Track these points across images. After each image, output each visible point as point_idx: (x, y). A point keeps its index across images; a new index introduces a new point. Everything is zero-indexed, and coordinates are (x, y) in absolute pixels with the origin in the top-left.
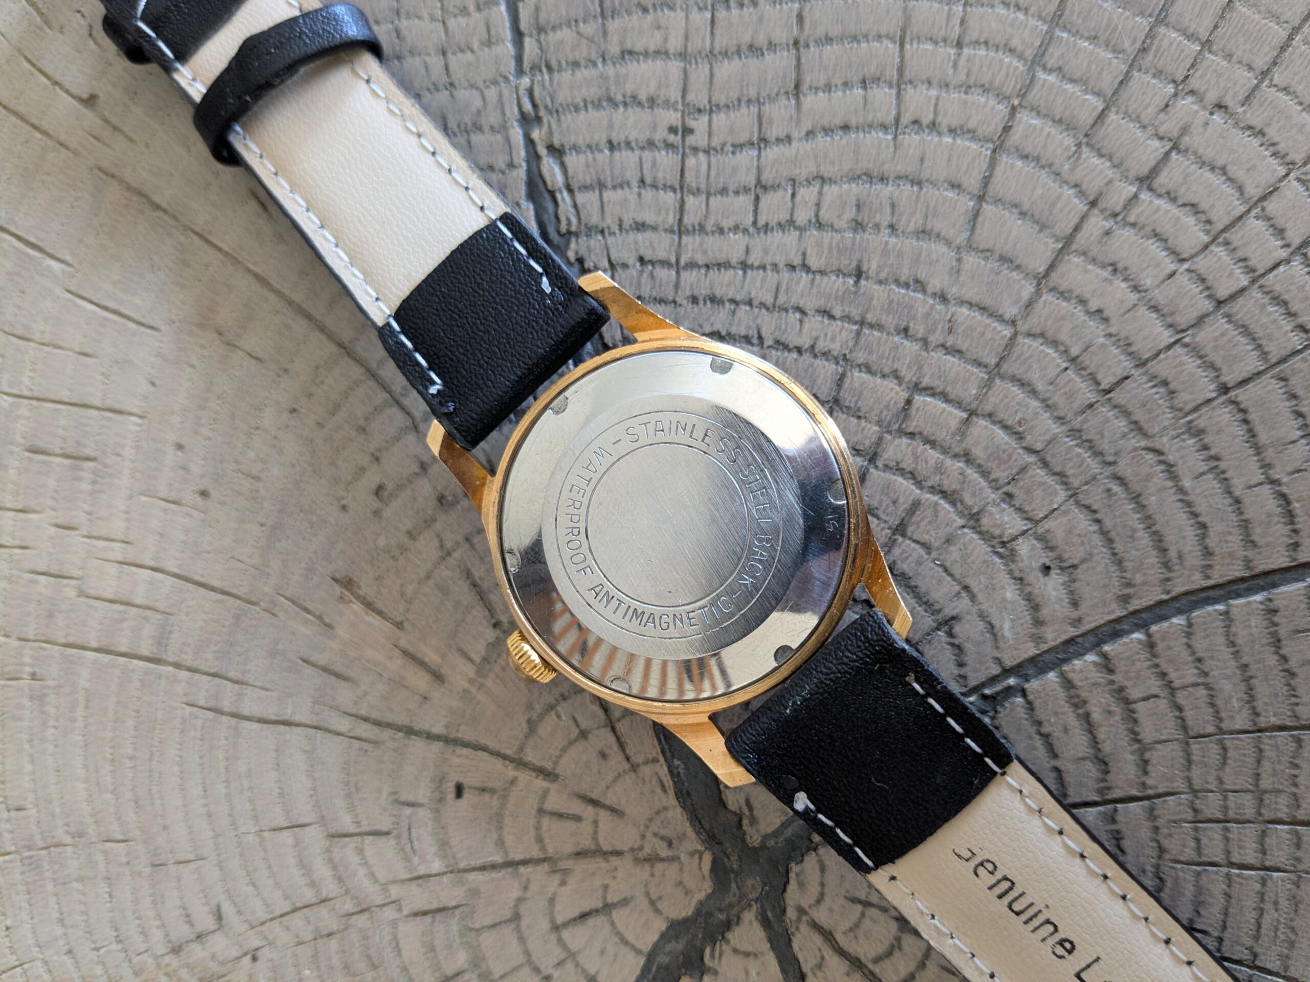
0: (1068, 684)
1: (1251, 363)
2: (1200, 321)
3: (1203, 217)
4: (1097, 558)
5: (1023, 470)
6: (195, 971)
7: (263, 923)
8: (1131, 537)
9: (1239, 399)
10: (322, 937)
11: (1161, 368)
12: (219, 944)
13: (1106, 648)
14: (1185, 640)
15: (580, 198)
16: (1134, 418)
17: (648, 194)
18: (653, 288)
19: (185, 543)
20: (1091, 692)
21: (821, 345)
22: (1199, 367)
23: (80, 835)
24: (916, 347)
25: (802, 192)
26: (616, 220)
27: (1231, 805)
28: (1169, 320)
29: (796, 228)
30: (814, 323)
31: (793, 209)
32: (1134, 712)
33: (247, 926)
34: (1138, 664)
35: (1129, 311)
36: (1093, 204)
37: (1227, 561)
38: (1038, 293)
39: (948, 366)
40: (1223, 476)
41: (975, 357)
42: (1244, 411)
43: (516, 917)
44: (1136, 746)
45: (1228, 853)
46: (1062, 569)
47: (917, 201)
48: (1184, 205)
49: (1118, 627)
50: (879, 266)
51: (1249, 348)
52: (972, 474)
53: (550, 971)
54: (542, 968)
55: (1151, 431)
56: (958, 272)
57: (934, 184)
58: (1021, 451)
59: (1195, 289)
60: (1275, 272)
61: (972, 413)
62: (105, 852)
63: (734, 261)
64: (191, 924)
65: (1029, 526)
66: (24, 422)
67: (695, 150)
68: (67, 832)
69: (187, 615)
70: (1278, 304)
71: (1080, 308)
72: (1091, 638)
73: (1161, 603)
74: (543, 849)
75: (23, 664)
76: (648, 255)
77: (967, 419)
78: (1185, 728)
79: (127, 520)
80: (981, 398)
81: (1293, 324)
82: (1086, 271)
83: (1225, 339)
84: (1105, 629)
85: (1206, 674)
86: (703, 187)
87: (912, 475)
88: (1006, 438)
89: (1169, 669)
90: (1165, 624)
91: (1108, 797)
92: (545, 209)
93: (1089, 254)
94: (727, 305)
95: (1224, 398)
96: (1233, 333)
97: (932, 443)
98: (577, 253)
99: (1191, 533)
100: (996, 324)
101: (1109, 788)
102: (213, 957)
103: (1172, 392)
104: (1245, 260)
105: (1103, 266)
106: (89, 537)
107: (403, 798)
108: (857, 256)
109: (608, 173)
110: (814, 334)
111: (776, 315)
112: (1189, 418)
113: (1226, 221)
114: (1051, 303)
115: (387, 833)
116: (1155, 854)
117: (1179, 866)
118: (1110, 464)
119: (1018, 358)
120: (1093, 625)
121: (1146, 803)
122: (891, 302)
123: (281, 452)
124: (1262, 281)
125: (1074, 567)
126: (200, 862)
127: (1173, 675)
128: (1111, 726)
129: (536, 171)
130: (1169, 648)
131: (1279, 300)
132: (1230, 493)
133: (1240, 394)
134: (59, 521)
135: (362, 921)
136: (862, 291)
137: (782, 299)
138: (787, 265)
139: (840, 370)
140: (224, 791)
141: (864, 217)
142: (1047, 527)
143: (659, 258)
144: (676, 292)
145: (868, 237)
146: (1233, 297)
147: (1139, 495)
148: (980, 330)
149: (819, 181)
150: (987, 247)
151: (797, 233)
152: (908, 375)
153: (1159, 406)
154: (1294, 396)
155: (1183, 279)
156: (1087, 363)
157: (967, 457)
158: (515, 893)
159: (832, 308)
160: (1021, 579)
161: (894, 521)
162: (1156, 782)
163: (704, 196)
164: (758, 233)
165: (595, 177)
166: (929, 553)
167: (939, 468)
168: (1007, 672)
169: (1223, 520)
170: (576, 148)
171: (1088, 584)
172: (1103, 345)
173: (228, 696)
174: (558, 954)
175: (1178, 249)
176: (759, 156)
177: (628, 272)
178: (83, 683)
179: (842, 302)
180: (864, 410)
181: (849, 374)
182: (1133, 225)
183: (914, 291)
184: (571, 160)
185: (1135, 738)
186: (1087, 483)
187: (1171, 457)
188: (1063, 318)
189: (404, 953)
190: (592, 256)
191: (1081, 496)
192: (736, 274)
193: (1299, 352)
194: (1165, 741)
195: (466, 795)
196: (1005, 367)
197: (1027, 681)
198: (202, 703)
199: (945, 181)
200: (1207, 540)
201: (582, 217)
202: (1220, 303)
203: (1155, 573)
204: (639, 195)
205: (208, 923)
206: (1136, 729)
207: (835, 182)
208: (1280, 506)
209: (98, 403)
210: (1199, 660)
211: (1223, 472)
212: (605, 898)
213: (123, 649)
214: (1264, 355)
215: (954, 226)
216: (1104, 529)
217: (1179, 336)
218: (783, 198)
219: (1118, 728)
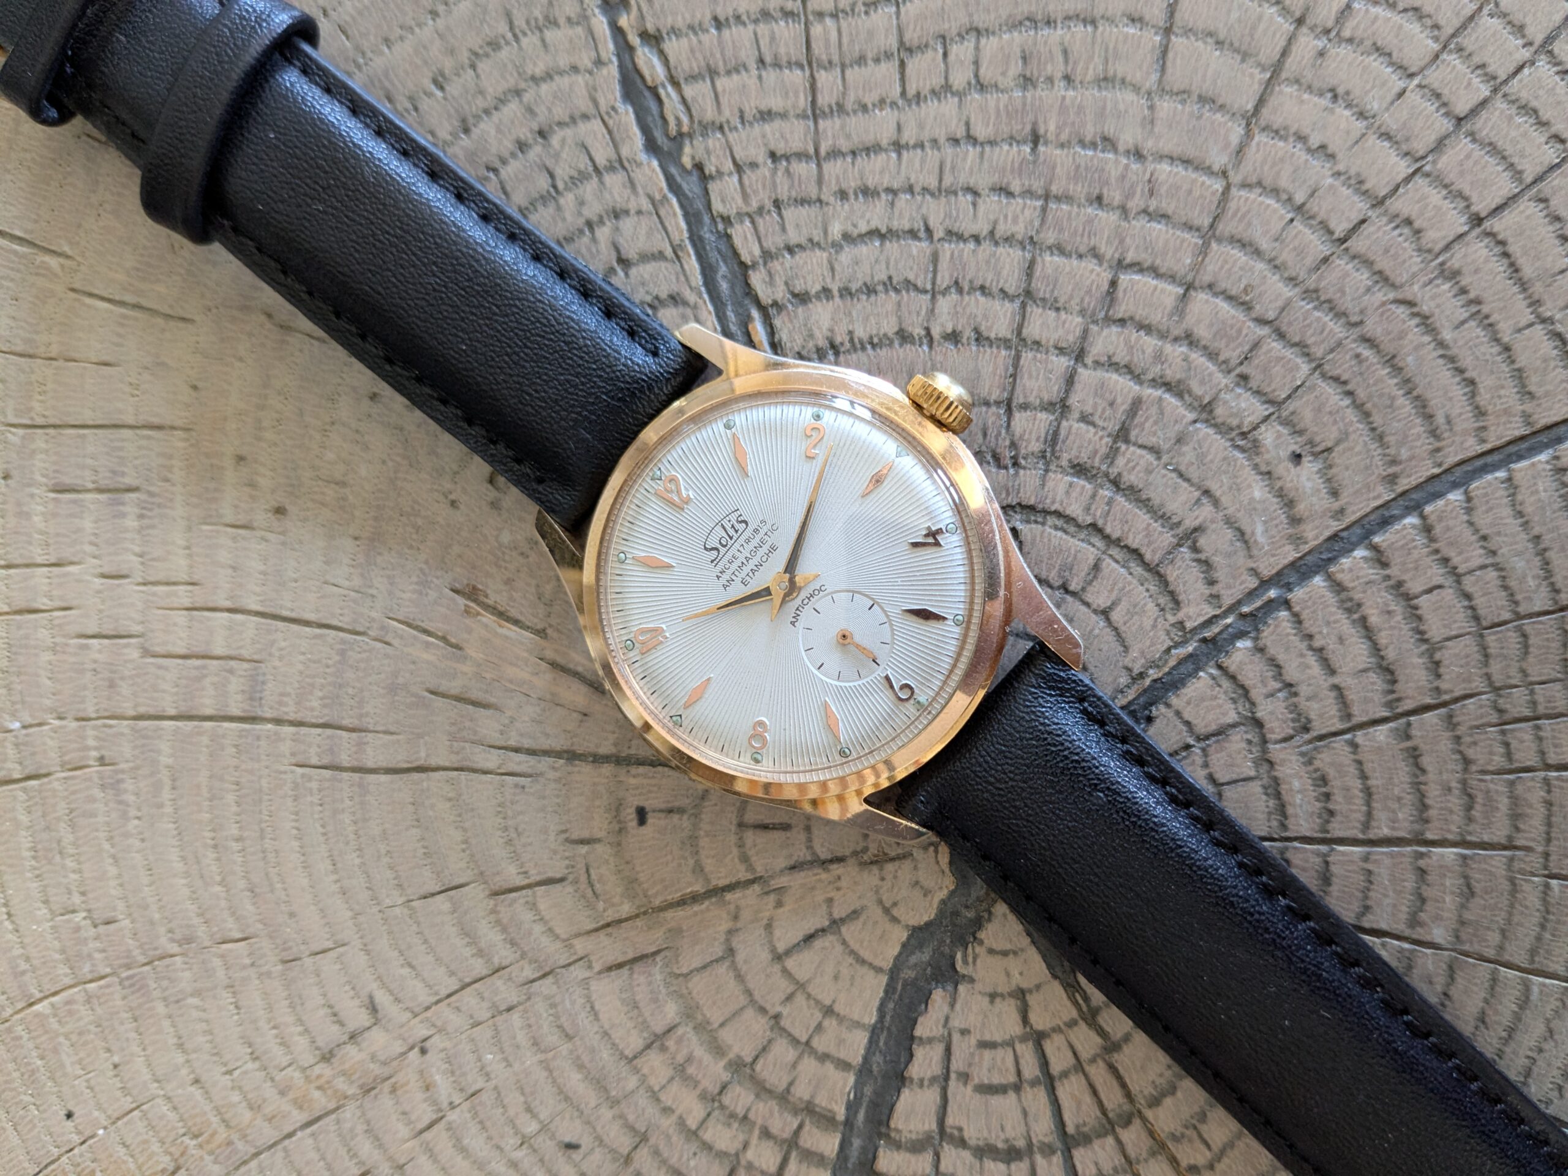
0: (1338, 587)
1: (1505, 186)
2: (1439, 146)
3: (1429, 22)
4: (1352, 437)
5: (1256, 345)
6: (354, 1077)
7: (428, 1008)
8: (1390, 406)
9: (1495, 230)
10: (501, 1013)
11: (1400, 205)
12: (377, 1040)
13: (1377, 539)
14: (1465, 518)
15: (689, 91)
16: (1377, 268)
17: (771, 76)
18: (791, 187)
19: (264, 573)
20: (1364, 592)
21: (1002, 230)
22: (1445, 198)
23: (188, 940)
24: (1113, 217)
25: (955, 49)
26: (736, 111)
27: (1539, 698)
28: (1404, 147)
29: (953, 94)
30: (991, 204)
31: (947, 72)
32: (1416, 608)
33: (409, 1015)
34: (1415, 554)
35: (1357, 142)
36: (1300, 21)
37: (1503, 419)
38: (1249, 134)
39: (1154, 234)
40: (1486, 322)
41: (1184, 220)
42: (1502, 243)
43: (731, 952)
44: (1424, 647)
45: (1542, 753)
46: (1314, 454)
47: (1093, 43)
48: (1405, 10)
49: (1387, 514)
50: (1058, 127)
51: (1500, 168)
52: (1198, 358)
53: (778, 1009)
54: (768, 1007)
55: (1398, 281)
56: (1152, 122)
57: (1110, 20)
58: (1251, 324)
59: (1430, 107)
60: (1518, 77)
61: (1189, 287)
62: (222, 956)
63: (884, 143)
64: (341, 1024)
65: (1271, 410)
66: (43, 456)
67: (820, 15)
68: (173, 940)
69: (281, 658)
70: (1527, 114)
71: (1299, 146)
72: (1358, 530)
73: (1434, 477)
74: (751, 868)
75: (88, 748)
76: (781, 148)
77: (1184, 295)
78: (1476, 618)
79: (190, 556)
80: (1196, 267)
81: (1547, 135)
82: (1302, 101)
83: (1470, 162)
84: (1372, 517)
85: (1494, 553)
86: (836, 58)
87: (1129, 370)
88: (1233, 312)
89: (1451, 553)
90: (1440, 503)
91: (1399, 710)
92: (647, 110)
93: (1303, 81)
94: (883, 195)
95: (1478, 230)
96: (1478, 153)
97: (1146, 328)
98: (693, 158)
99: (1458, 392)
100: (1204, 178)
101: (1399, 700)
102: (373, 1058)
103: (1418, 232)
104: (1483, 66)
105: (1321, 94)
106: (144, 584)
107: (575, 836)
108: (1030, 118)
109: (718, 56)
110: (992, 217)
111: (943, 200)
112: (1441, 259)
113: (1456, 23)
114: (1266, 144)
115: (562, 880)
116: (1459, 768)
117: (1488, 777)
118: (1356, 325)
119: (1235, 214)
120: (1358, 515)
121: (1442, 711)
122: (1078, 167)
123: (366, 448)
124: (1505, 89)
125: (1328, 450)
126: (341, 950)
127: (1456, 560)
128: (1392, 628)
129: (630, 66)
130: (1448, 529)
131: (1526, 109)
132: (1497, 340)
133: (1495, 224)
134: (106, 570)
135: (546, 986)
136: (1042, 159)
137: (948, 181)
138: (948, 139)
139: (1028, 256)
140: (357, 861)
141: (1033, 70)
142: (1291, 409)
143: (795, 150)
144: (820, 189)
145: (1041, 92)
146: (1474, 112)
147: (1394, 357)
148: (1185, 187)
149: (974, 34)
150: (1182, 88)
151: (956, 99)
152: (1109, 252)
153: (1405, 249)
154: (1558, 219)
155: (1414, 98)
156: (1316, 209)
157: (1189, 339)
158: (725, 926)
159: (1008, 184)
160: (1269, 473)
161: (1114, 426)
162: (1452, 683)
163: (838, 70)
164: (910, 106)
165: (703, 64)
166: (1159, 458)
167: (1159, 357)
168: (1265, 584)
169: (1492, 372)
170: (674, 31)
171: (1347, 469)
172: (1331, 186)
173: (346, 748)
174: (785, 986)
175: (1405, 63)
176: (898, 13)
177: (759, 172)
178: (165, 760)
179: (1020, 175)
180: (1062, 300)
181: (1039, 259)
182: (1350, 40)
183: (1103, 151)
184: (671, 46)
185: (1421, 636)
186: (1332, 351)
187: (1425, 308)
188: (1282, 160)
189: (601, 1016)
190: (713, 159)
191: (1327, 367)
192: (889, 158)
193: (1558, 166)
194: (1457, 637)
195: (651, 820)
196: (1220, 227)
197: (1290, 590)
198: (314, 761)
199: (1124, 15)
200: (1478, 398)
201: (694, 113)
202: (1460, 120)
203: (1424, 444)
204: (760, 77)
205: (363, 1018)
206: (1422, 628)
207: (993, 33)
208: (1556, 348)
209: (130, 420)
210: (1484, 538)
211: (1487, 317)
212: (831, 914)
213: (209, 712)
214: (1517, 174)
215: (1140, 68)
216: (1358, 402)
217: (1418, 165)
218: (934, 60)
219: (1401, 629)
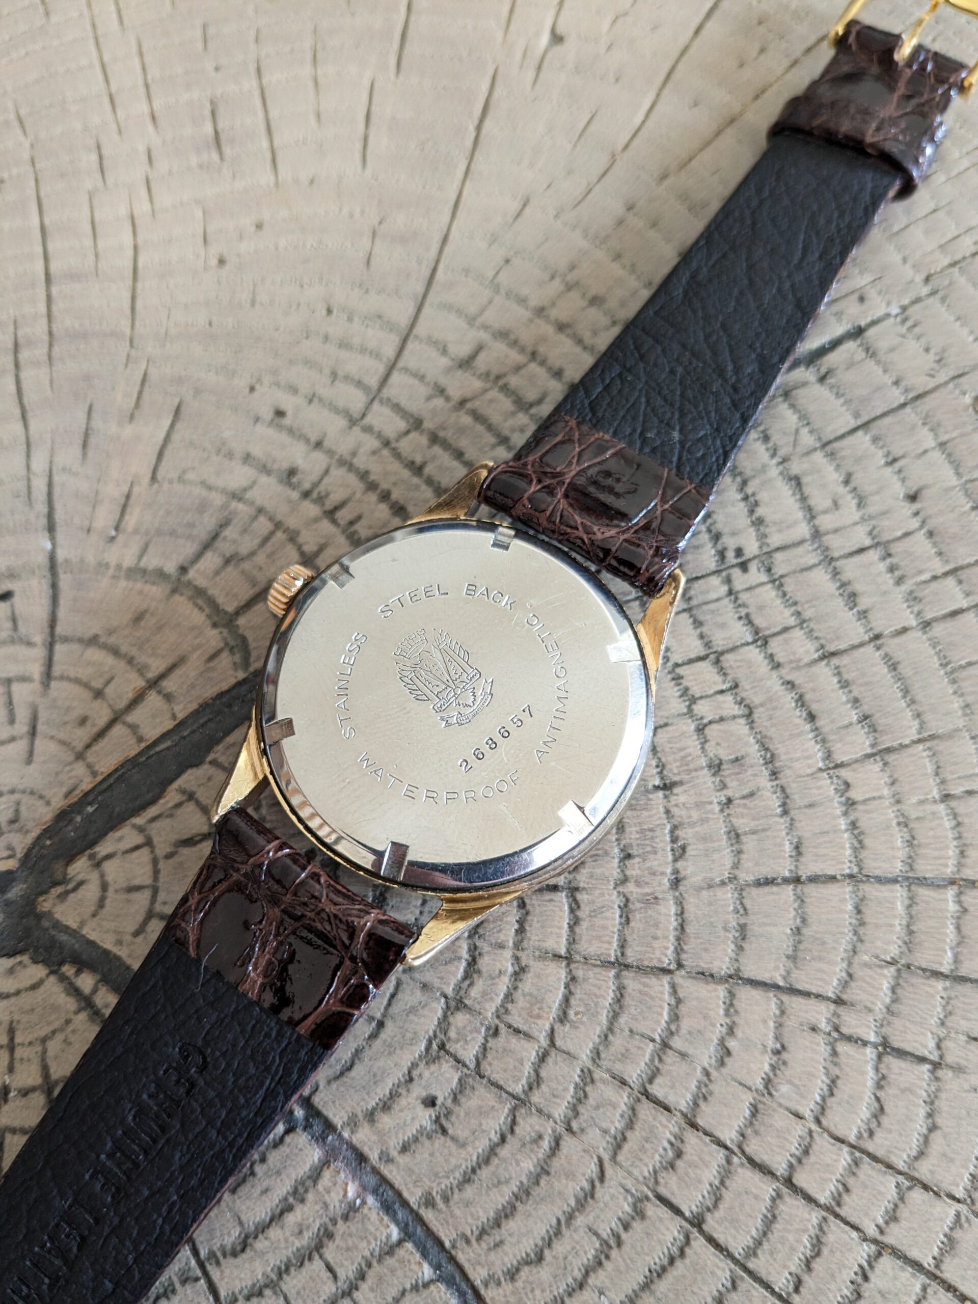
0: (316, 1175)
1: (738, 1244)
2: (761, 1167)
3: (874, 1125)
4: (463, 1153)
5: (528, 1036)
8: (499, 1182)
9: (693, 1243)
11: (693, 1141)
13: (370, 1202)
14: (408, 1286)
16: (629, 1134)
19: (170, 263)
20: (316, 1202)
22: (711, 1185)
24: (616, 873)
25: (729, 698)
28: (749, 1131)
29: (689, 707)
31: (707, 696)
32: (310, 1259)
34: (363, 1244)
35: (741, 1084)
36: (839, 1001)
38: (722, 979)
39: (608, 914)
40: (603, 1257)
41: (628, 939)
42: (682, 1254)
44: (274, 1277)
46: (437, 1120)
47: (767, 817)
48: (878, 1099)
49: (397, 1206)
50: (683, 804)
51: (754, 1233)
52: (504, 984)
55: (620, 1158)
56: (710, 887)
57: (791, 826)
58: (547, 1027)
59: (794, 1148)
60: (847, 1228)
61: (568, 959)
65: (471, 1066)
66: (237, 89)
67: (728, 580)
69: (101, 290)
70: (813, 1246)
71: (724, 1030)
72: (375, 1181)
73: (440, 1243)
77: (560, 957)
79: (175, 207)
80: (588, 961)
81: (799, 1272)
82: (765, 1021)
83: (752, 1201)
84: (390, 1191)
86: (694, 602)
88: (555, 1006)
89: (370, 1280)
90: (417, 1257)
91: (209, 1268)
93: (785, 1017)
95: (688, 1226)
96: (762, 1207)
97: (522, 928)
99: (527, 1246)
100: (672, 948)
101: (218, 1263)
103: (672, 1166)
104: (847, 1190)
105: (777, 1038)
106: (147, 180)
108: (685, 777)
112: (652, 1196)
113: (880, 1153)
114: (717, 998)
119: (645, 985)
120: (390, 1176)
122: (652, 830)
123: (286, 314)
124: (831, 1218)
125: (444, 1131)
127: (364, 1286)
128: (286, 1241)
130: (393, 1271)
131: (818, 1245)
132: (587, 1274)
133: (698, 1242)
134: (154, 151)
136: (651, 796)
141: (727, 769)
142: (477, 1085)
145: (706, 780)
146: (800, 1192)
147: (548, 1173)
148: (659, 933)
149: (747, 712)
150: (748, 906)
151: (685, 710)
152: (583, 877)
153: (653, 1158)
155: (799, 1129)
156: (668, 1060)
157: (520, 972)
160: (411, 1079)
163: (685, 606)
164: (669, 673)
167: (498, 947)
169: (555, 1277)
171: (431, 1155)
172: (694, 1070)
173: (34, 353)
175: (828, 1112)
176: (748, 644)
178: (7, 224)
182: (835, 1053)
183: (672, 850)
185: (283, 1271)
186: (539, 1111)
187: (601, 1192)
188: (706, 1017)
191: (523, 1110)
193: (773, 1292)
195: (6, 605)
196: (630, 974)
197: (305, 1129)
199: (799, 838)
200: (526, 1269)
202: (789, 1182)
203: (470, 1226)
206: (292, 1269)
207: (752, 728)
209: (276, 144)
211: (607, 1257)
214: (752, 1252)
215: (757, 864)
216: (498, 1150)
217: (736, 1150)
218: (715, 683)
219: (286, 1248)
